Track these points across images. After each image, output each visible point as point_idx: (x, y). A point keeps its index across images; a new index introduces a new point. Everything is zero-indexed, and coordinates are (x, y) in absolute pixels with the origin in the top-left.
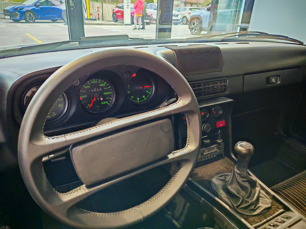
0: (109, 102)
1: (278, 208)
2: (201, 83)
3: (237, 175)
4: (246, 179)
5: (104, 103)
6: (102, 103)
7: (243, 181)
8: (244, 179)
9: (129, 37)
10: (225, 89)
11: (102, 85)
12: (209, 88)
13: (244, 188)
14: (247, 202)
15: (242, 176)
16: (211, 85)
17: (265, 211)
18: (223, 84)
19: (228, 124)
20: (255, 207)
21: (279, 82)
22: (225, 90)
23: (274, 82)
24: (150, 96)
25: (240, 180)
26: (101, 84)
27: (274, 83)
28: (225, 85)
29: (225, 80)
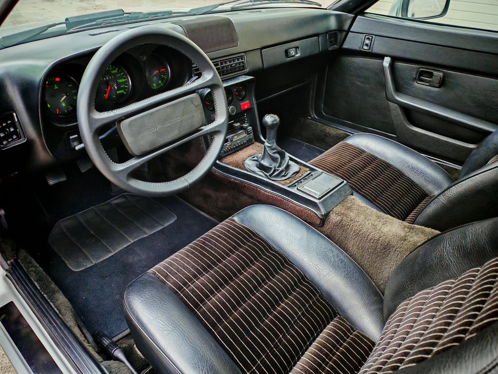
0: (125, 91)
1: (305, 171)
2: (218, 61)
3: (267, 149)
4: (275, 151)
5: (120, 92)
6: (118, 92)
7: (273, 153)
8: (274, 151)
9: (125, 12)
10: (243, 66)
11: (114, 72)
12: (227, 67)
13: (274, 160)
14: (278, 170)
15: (273, 148)
16: (228, 63)
17: (294, 175)
18: (240, 61)
19: (253, 105)
20: (285, 174)
21: (298, 55)
22: (244, 68)
23: (293, 54)
24: (167, 81)
25: (271, 152)
26: (112, 70)
27: (293, 56)
28: (243, 62)
29: (242, 56)
